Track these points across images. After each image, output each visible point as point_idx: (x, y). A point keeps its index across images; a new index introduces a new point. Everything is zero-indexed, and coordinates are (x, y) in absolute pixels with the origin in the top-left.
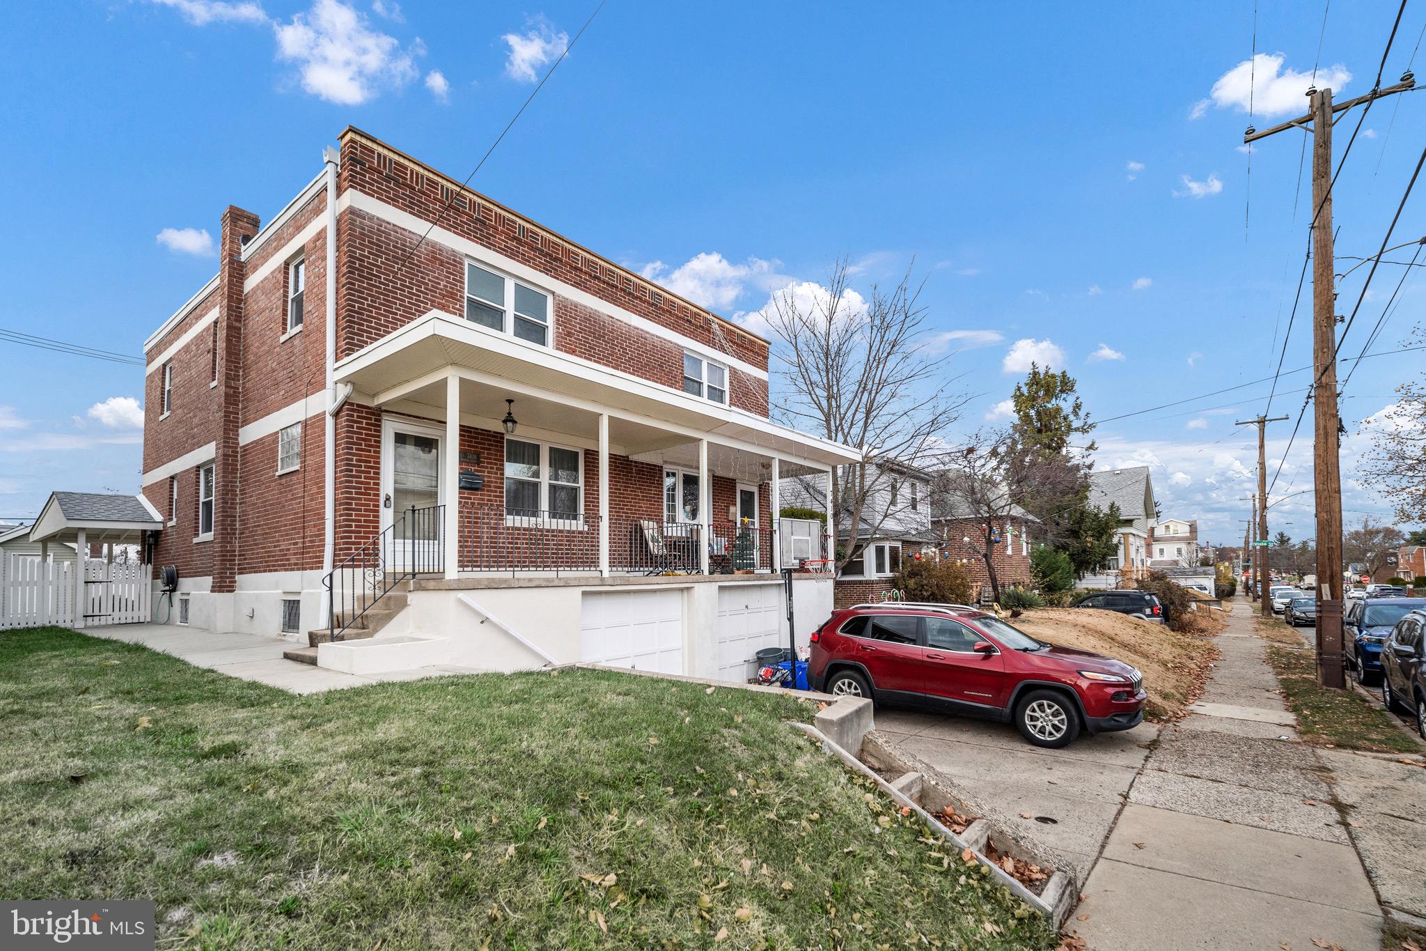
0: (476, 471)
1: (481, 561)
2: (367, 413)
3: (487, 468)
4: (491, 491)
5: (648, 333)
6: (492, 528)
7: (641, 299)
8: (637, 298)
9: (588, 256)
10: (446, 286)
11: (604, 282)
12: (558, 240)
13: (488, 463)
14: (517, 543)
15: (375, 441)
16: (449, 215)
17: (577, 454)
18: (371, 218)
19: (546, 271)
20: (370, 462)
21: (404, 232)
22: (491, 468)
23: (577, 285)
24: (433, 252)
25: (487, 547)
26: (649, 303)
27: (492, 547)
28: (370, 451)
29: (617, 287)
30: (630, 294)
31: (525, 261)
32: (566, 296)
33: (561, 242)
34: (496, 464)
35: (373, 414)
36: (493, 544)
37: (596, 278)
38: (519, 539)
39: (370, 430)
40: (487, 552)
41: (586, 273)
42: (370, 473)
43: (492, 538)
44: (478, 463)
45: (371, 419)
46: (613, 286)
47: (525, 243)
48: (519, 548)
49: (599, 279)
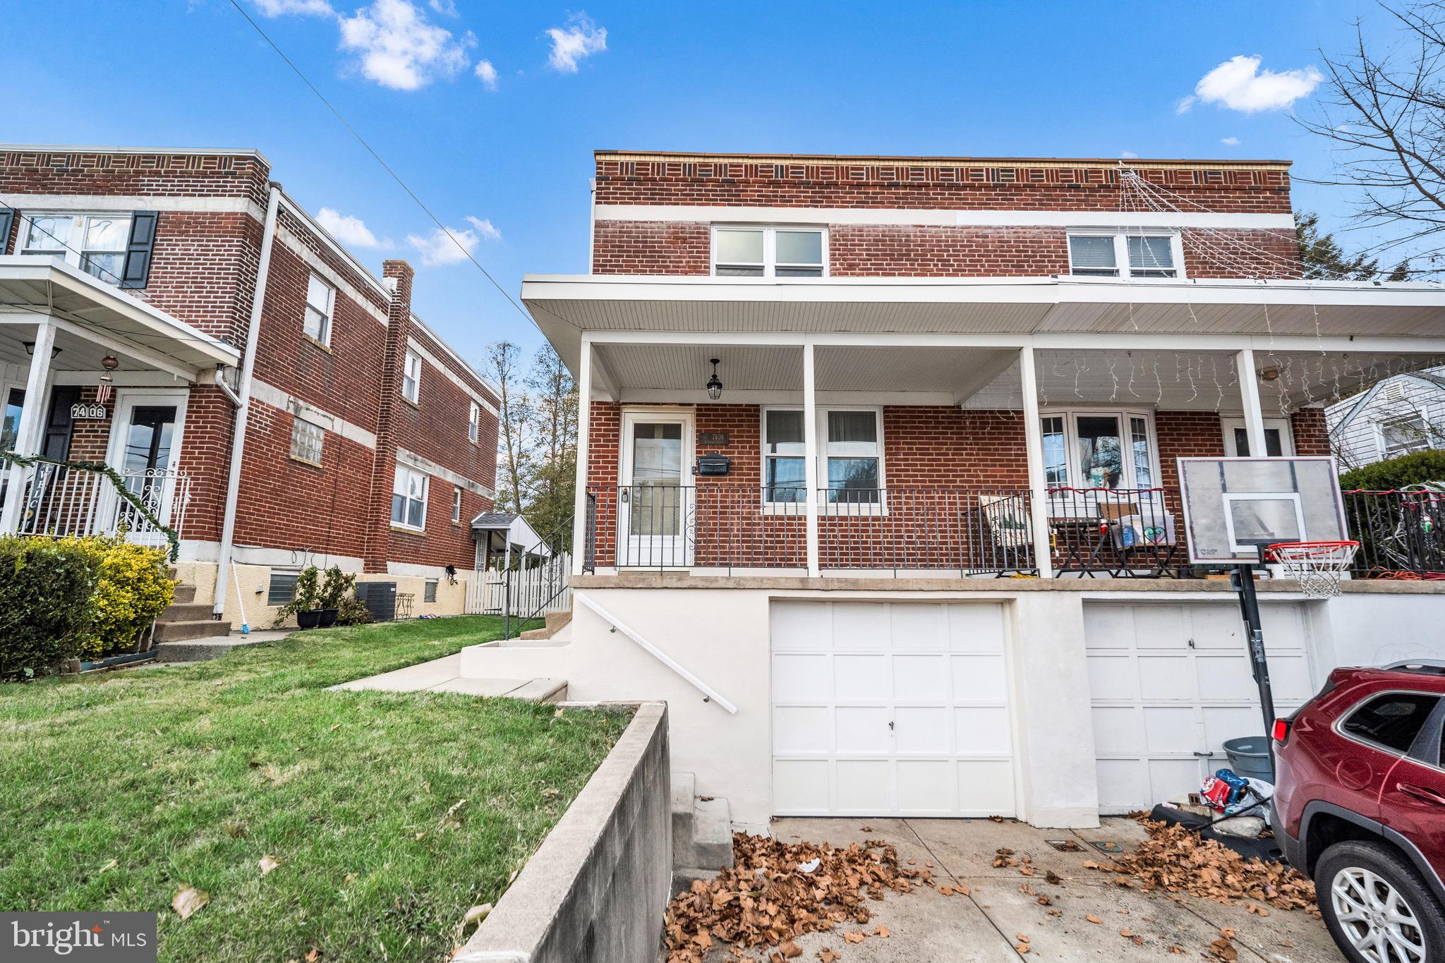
0: (722, 452)
1: (732, 559)
2: (606, 409)
3: (738, 447)
4: (744, 474)
5: (990, 227)
6: (743, 518)
7: (972, 187)
8: (965, 187)
9: (876, 164)
10: (689, 262)
11: (905, 186)
12: (830, 162)
13: (738, 442)
14: (779, 536)
15: (613, 436)
16: (693, 190)
17: (872, 415)
18: (614, 224)
19: (815, 203)
20: (608, 457)
21: (645, 225)
22: (742, 447)
23: (861, 204)
24: (675, 233)
25: (738, 542)
26: (987, 187)
27: (744, 542)
28: (608, 446)
29: (927, 186)
30: (950, 187)
31: (785, 202)
32: (844, 222)
33: (834, 163)
34: (750, 442)
35: (612, 409)
36: (747, 535)
37: (890, 186)
38: (783, 530)
39: (609, 425)
40: (738, 547)
41: (874, 185)
42: (607, 467)
43: (744, 530)
44: (727, 443)
45: (610, 414)
46: (920, 186)
47: (785, 182)
48: (783, 542)
49: (897, 186)
